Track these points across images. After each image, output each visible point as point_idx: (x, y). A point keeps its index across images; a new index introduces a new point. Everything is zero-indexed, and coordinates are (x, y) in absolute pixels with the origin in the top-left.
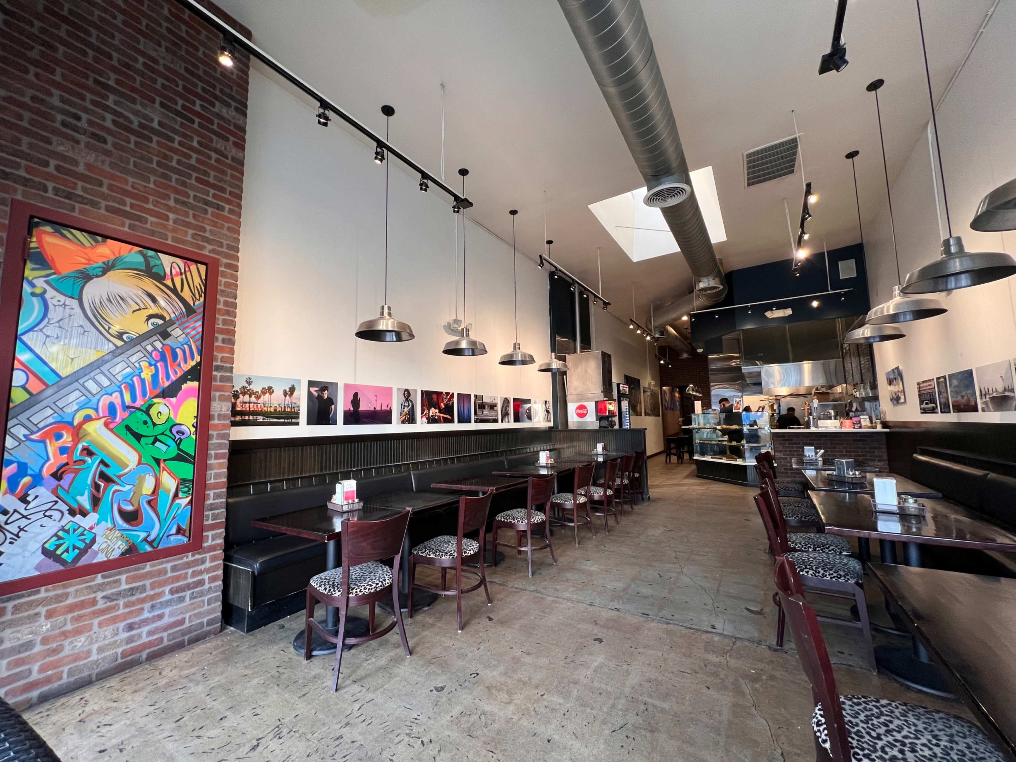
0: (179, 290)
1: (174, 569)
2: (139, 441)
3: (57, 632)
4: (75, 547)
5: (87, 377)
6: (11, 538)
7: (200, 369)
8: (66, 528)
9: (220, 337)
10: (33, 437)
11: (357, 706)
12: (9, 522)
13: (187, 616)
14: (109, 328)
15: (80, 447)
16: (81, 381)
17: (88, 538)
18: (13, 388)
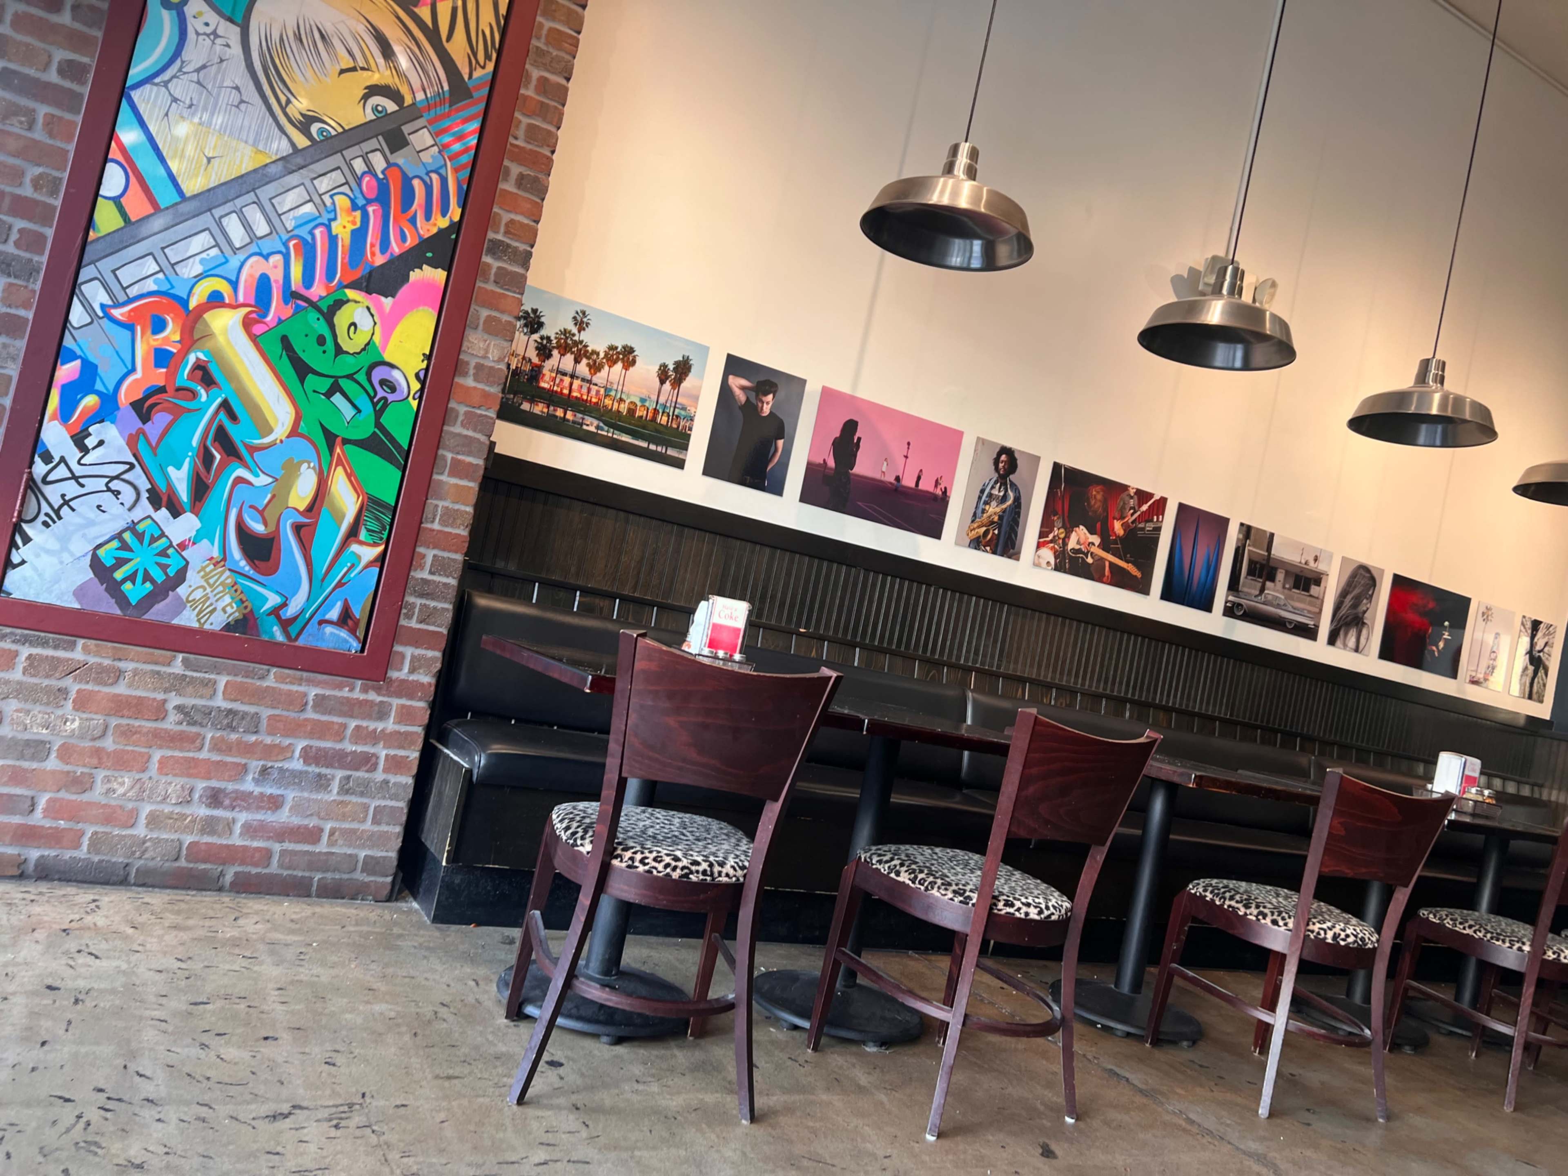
0: (444, 36)
1: (321, 703)
2: (302, 380)
3: (87, 744)
4: (147, 577)
5: (228, 207)
6: (47, 515)
7: (456, 240)
8: (140, 528)
9: (515, 169)
10: (117, 313)
11: (541, 1155)
12: (49, 478)
13: (328, 826)
14: (288, 102)
15: (192, 359)
16: (217, 212)
17: (174, 563)
18: (99, 199)
